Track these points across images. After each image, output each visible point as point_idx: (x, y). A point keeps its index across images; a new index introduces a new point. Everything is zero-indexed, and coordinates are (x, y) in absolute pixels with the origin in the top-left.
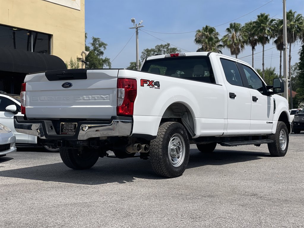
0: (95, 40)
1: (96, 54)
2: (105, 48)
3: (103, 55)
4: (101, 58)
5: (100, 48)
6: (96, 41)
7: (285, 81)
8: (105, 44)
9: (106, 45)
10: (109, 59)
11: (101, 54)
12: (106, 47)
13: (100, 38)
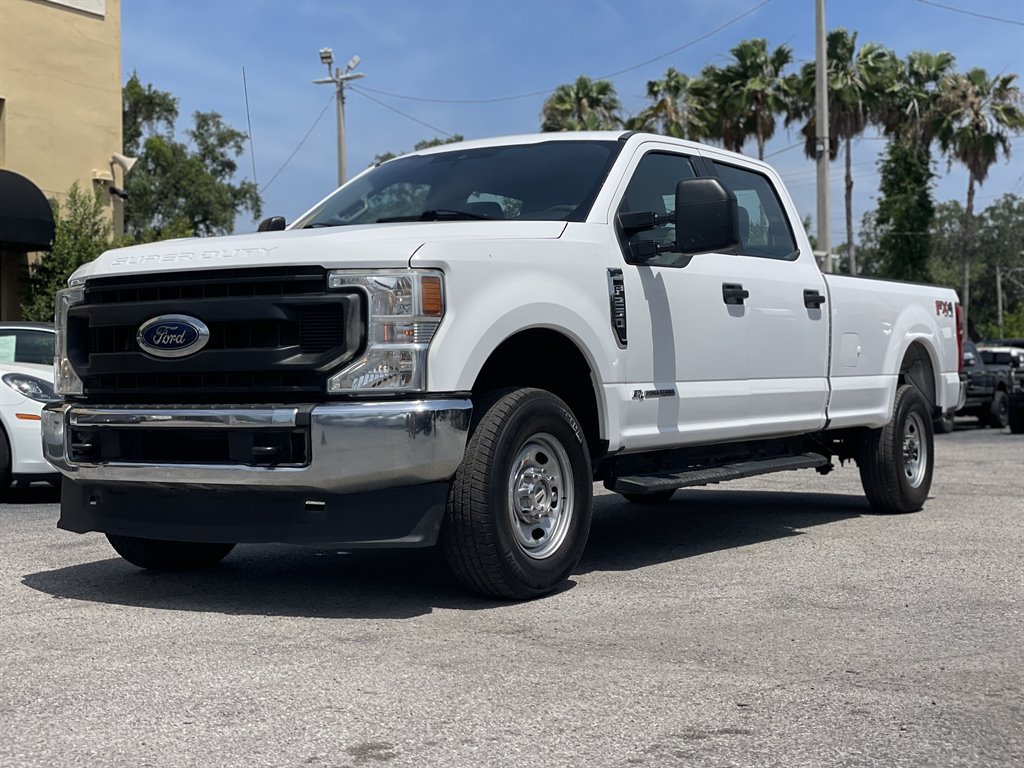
0: (203, 120)
1: (209, 171)
2: (240, 147)
3: (235, 173)
4: (229, 185)
5: (222, 150)
6: (208, 125)
7: (823, 259)
8: (239, 135)
9: (244, 138)
10: (255, 187)
11: (227, 170)
12: (243, 145)
13: (220, 113)
